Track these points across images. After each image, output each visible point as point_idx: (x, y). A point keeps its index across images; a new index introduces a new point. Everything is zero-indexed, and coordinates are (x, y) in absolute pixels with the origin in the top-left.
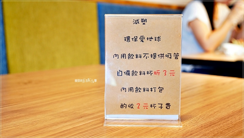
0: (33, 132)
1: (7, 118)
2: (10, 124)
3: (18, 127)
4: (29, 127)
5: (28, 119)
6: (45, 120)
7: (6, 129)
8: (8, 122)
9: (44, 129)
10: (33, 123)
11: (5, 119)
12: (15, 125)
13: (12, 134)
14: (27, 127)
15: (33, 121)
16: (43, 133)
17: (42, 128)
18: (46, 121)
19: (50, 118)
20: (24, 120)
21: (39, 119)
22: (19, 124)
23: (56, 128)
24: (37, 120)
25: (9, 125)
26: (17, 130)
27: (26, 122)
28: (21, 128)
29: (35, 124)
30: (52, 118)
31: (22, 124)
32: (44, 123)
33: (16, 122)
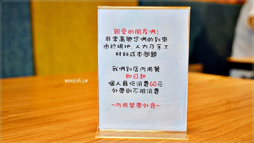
0: (66, 138)
1: (38, 123)
2: (42, 129)
3: (50, 132)
4: (62, 133)
5: (61, 125)
6: (79, 126)
7: (37, 134)
8: (39, 127)
9: (79, 136)
10: (66, 129)
11: (36, 123)
12: (46, 130)
13: (44, 139)
14: (60, 133)
15: (66, 127)
16: (77, 139)
17: (77, 135)
18: (81, 128)
19: (85, 125)
20: (57, 126)
21: (73, 125)
22: (51, 129)
23: (92, 135)
24: (70, 126)
25: (40, 130)
26: (49, 135)
27: (59, 128)
28: (54, 134)
29: (69, 130)
30: (87, 124)
31: (54, 129)
32: (78, 129)
33: (48, 127)
